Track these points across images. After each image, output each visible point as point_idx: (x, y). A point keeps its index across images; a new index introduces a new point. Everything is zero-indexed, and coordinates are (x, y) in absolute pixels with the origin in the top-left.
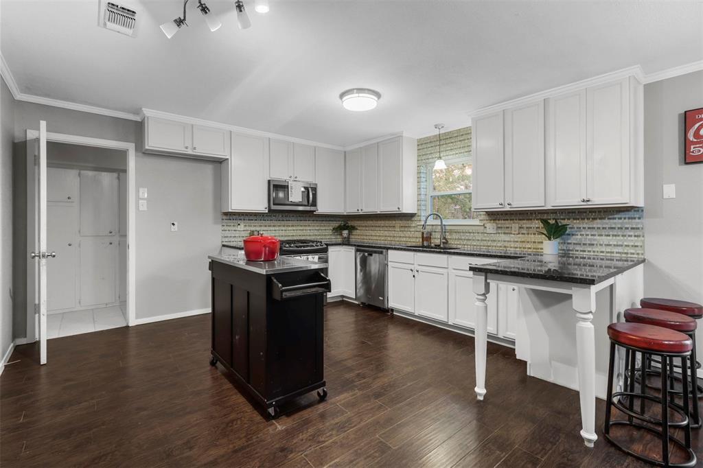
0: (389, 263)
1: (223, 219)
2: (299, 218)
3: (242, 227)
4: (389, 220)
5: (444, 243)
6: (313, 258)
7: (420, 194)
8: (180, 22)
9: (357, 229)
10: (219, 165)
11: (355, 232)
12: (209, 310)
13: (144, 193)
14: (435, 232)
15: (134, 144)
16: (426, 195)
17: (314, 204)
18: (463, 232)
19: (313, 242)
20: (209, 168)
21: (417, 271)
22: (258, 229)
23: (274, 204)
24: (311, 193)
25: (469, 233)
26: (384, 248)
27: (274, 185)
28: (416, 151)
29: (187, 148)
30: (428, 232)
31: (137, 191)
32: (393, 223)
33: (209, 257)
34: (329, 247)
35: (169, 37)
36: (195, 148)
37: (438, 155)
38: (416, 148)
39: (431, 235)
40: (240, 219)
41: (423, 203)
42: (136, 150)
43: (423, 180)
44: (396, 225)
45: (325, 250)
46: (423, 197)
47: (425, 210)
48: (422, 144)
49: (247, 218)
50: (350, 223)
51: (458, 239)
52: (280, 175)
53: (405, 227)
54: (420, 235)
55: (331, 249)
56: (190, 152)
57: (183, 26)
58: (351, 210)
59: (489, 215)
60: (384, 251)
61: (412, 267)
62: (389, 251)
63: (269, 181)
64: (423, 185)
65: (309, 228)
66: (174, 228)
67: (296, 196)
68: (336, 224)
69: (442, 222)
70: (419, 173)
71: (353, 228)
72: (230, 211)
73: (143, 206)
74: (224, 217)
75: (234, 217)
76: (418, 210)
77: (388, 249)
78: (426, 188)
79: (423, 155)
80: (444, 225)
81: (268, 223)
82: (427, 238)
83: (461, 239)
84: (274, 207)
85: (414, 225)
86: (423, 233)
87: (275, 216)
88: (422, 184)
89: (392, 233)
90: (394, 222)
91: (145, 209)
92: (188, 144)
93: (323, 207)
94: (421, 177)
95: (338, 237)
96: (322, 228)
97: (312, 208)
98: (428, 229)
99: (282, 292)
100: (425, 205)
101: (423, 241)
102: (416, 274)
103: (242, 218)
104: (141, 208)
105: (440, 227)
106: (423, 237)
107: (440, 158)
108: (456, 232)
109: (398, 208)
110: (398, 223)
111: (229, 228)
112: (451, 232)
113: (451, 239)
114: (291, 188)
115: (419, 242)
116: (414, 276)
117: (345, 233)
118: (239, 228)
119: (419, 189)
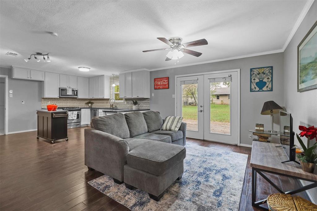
0: (99, 113)
2: (72, 100)
6: (75, 112)
8: (29, 59)
10: (40, 82)
11: (93, 104)
12: (37, 130)
13: (11, 92)
15: (8, 76)
17: (77, 95)
19: (76, 107)
20: (37, 84)
22: (56, 103)
23: (61, 95)
24: (75, 92)
27: (61, 90)
28: (109, 80)
29: (28, 78)
31: (9, 91)
32: (104, 101)
33: (37, 110)
35: (27, 61)
36: (31, 78)
37: (113, 82)
40: (49, 100)
42: (9, 78)
45: (80, 110)
46: (111, 94)
48: (110, 78)
49: (51, 100)
50: (92, 101)
51: (119, 106)
52: (63, 86)
53: (107, 102)
55: (82, 110)
56: (29, 79)
57: (30, 60)
58: (91, 97)
62: (99, 110)
63: (59, 88)
64: (111, 90)
66: (24, 103)
67: (70, 93)
68: (87, 102)
71: (93, 103)
72: (45, 97)
73: (11, 96)
74: (43, 99)
75: (46, 99)
76: (110, 98)
77: (99, 109)
78: (113, 91)
79: (110, 82)
81: (59, 101)
84: (61, 96)
85: (109, 102)
89: (104, 105)
91: (12, 97)
92: (29, 76)
93: (80, 96)
94: (111, 88)
97: (76, 97)
99: (55, 116)
100: (112, 96)
104: (10, 96)
106: (111, 106)
108: (119, 104)
110: (105, 101)
111: (45, 103)
113: (117, 106)
114: (68, 90)
117: (90, 105)
118: (48, 103)
119: (110, 91)
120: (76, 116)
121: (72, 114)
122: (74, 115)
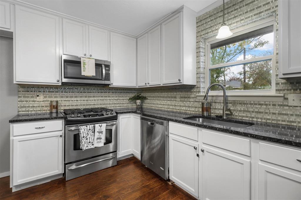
0: (170, 135)
1: (19, 91)
3: (41, 98)
4: (171, 92)
5: (227, 114)
6: (101, 126)
7: (199, 68)
9: (147, 99)
11: (146, 101)
14: (215, 102)
16: (204, 68)
18: (251, 104)
21: (203, 151)
23: (65, 77)
24: (104, 70)
25: (260, 104)
26: (165, 119)
27: (65, 62)
28: (196, 28)
30: (208, 103)
34: (118, 115)
38: (195, 26)
39: (211, 105)
40: (39, 92)
41: (202, 75)
43: (202, 54)
44: (177, 96)
45: (115, 118)
46: (202, 70)
47: (204, 82)
48: (201, 21)
49: (46, 90)
51: (244, 111)
53: (185, 97)
54: (200, 105)
55: (121, 117)
58: (141, 85)
59: (291, 83)
60: (165, 122)
61: (195, 144)
62: (170, 123)
65: (108, 98)
67: (89, 71)
68: (132, 95)
69: (224, 93)
70: (198, 48)
72: (14, 83)
74: (21, 89)
76: (197, 82)
77: (169, 120)
78: (205, 62)
79: (202, 31)
80: (227, 96)
82: (206, 108)
83: (249, 112)
84: (65, 80)
85: (193, 96)
86: (203, 104)
87: (77, 89)
88: (201, 58)
89: (173, 103)
90: (175, 93)
94: (200, 52)
95: (134, 104)
96: (120, 98)
97: (107, 82)
98: (209, 99)
100: (204, 78)
101: (203, 111)
102: (200, 153)
103: (42, 90)
105: (222, 98)
106: (203, 108)
107: (224, 24)
108: (240, 104)
109: (179, 80)
111: (26, 99)
112: (234, 103)
113: (234, 110)
115: (198, 111)
116: (198, 155)
117: (138, 102)
118: (38, 99)
119: (198, 62)
120: (103, 136)
121: (90, 132)
122: (97, 134)
